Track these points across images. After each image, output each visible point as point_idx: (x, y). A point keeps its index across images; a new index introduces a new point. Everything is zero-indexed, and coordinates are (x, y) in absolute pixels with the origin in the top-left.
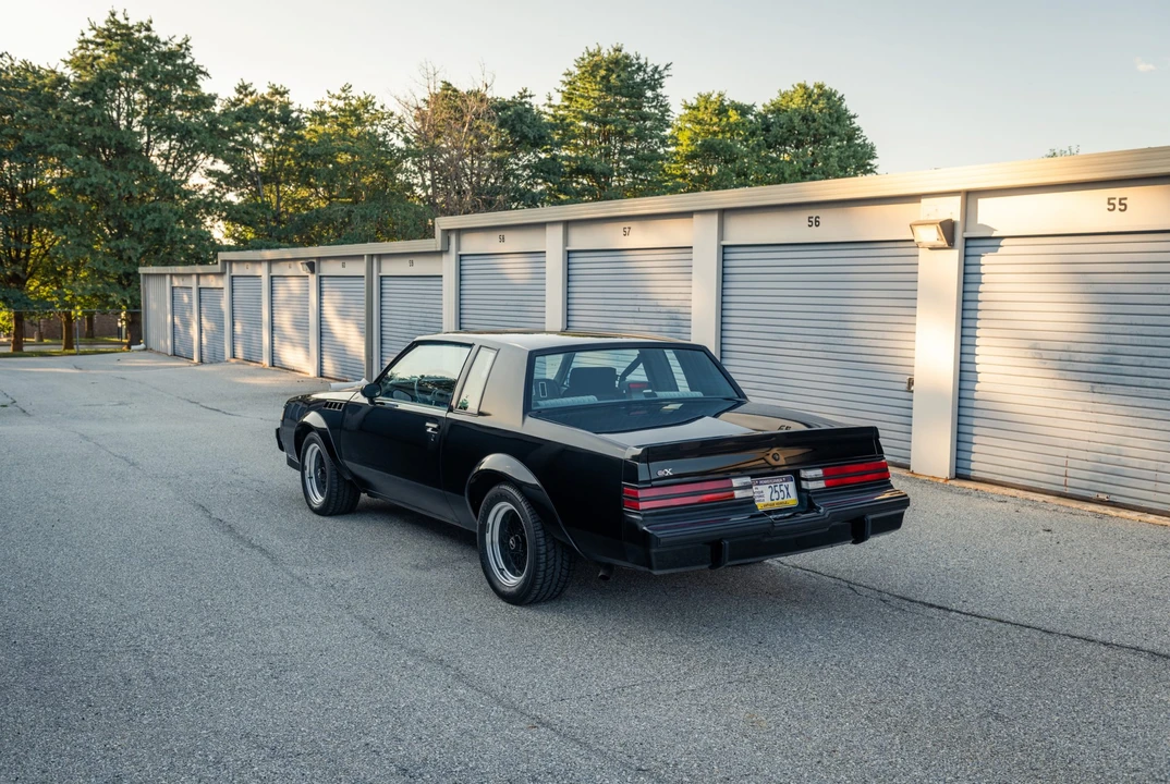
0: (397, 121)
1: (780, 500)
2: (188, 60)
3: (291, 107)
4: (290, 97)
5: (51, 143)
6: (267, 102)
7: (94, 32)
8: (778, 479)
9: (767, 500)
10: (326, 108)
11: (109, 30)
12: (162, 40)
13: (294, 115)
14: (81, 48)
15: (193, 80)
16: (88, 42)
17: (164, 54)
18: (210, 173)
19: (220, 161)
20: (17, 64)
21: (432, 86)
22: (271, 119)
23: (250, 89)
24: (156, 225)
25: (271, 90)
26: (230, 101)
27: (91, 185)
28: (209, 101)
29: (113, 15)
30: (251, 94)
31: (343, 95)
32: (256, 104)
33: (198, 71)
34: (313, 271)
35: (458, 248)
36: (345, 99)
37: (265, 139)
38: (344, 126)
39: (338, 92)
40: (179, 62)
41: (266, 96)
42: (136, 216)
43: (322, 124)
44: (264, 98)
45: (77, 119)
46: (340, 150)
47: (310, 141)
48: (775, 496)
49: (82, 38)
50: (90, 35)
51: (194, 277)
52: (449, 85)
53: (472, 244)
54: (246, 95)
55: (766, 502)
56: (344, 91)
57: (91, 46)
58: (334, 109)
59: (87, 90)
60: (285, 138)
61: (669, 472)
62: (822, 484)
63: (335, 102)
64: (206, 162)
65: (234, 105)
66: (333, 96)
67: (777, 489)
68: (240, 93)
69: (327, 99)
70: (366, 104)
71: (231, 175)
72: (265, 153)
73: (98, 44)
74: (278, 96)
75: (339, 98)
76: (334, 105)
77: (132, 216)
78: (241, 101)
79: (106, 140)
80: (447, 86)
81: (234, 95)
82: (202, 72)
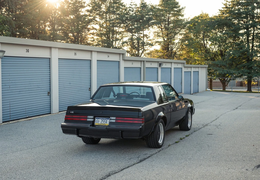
1: (104, 124)
8: (105, 118)
9: (100, 123)
48: (102, 122)
55: (99, 123)
61: (73, 112)
62: (114, 121)
67: (103, 121)
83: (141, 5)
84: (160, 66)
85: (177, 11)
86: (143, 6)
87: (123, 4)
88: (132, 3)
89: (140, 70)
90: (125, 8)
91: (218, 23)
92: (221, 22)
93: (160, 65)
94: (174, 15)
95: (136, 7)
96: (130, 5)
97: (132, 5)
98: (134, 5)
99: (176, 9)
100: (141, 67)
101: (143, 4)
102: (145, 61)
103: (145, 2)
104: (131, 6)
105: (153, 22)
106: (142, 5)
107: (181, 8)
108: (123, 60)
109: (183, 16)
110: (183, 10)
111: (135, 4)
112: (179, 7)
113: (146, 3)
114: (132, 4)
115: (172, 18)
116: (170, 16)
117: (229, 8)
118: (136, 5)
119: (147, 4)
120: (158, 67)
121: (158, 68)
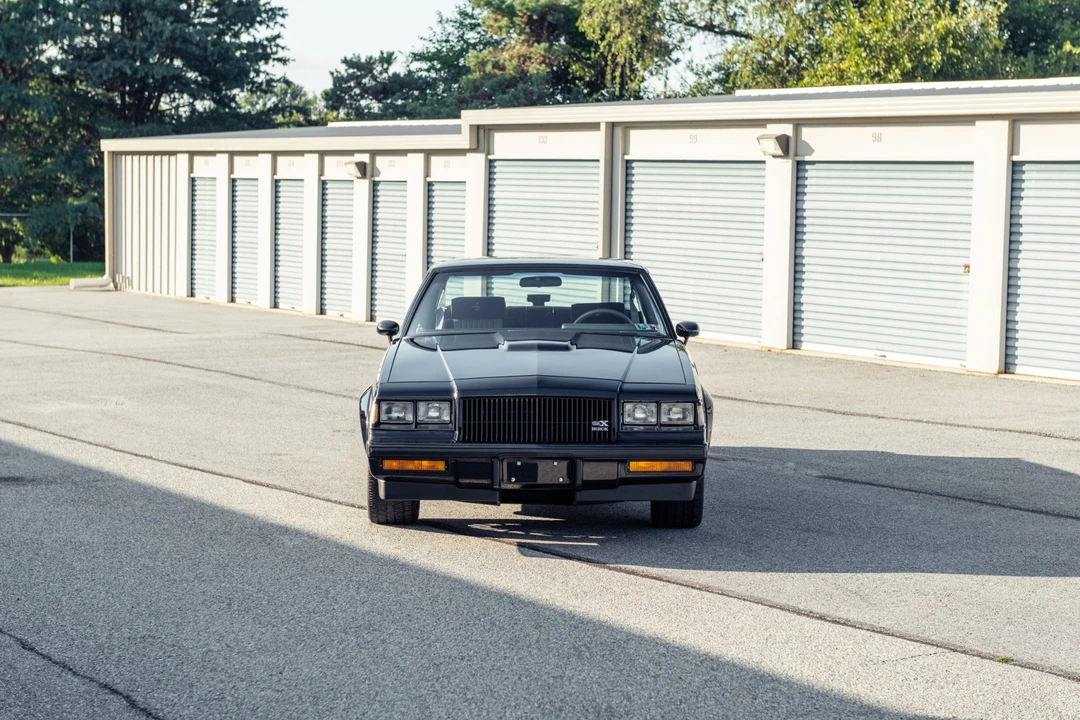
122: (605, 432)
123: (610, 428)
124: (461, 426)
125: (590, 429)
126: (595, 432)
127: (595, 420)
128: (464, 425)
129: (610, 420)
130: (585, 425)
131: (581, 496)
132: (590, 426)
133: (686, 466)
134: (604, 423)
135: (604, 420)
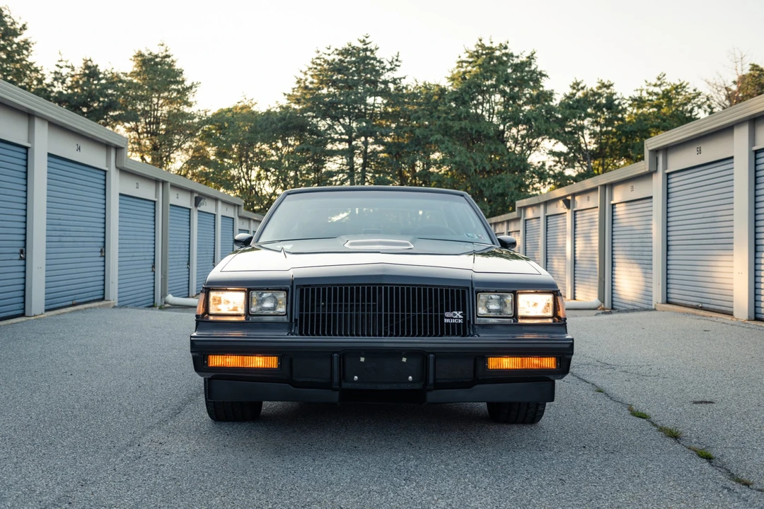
0: (705, 100)
2: (533, 67)
3: (615, 97)
4: (614, 89)
5: (432, 135)
6: (595, 94)
7: (468, 54)
10: (645, 95)
11: (477, 52)
12: (515, 54)
13: (616, 102)
14: (458, 67)
15: (537, 81)
16: (462, 62)
17: (516, 65)
18: (552, 153)
19: (560, 144)
20: (421, 84)
21: (739, 68)
22: (599, 107)
23: (581, 85)
24: (500, 191)
25: (599, 85)
26: (566, 96)
27: (455, 163)
28: (549, 96)
29: (480, 40)
30: (583, 88)
31: (659, 83)
32: (586, 95)
33: (542, 75)
34: (568, 207)
35: (665, 167)
36: (660, 85)
37: (593, 123)
38: (659, 106)
39: (654, 81)
40: (527, 69)
41: (595, 90)
42: (487, 185)
43: (639, 107)
44: (592, 91)
45: (450, 117)
46: (653, 127)
47: (629, 122)
49: (459, 60)
50: (465, 57)
51: (505, 224)
52: (757, 66)
53: (678, 161)
54: (578, 90)
56: (659, 79)
57: (465, 65)
58: (650, 94)
59: (457, 96)
60: (609, 122)
63: (651, 89)
64: (548, 144)
65: (568, 98)
66: (650, 84)
68: (574, 88)
69: (645, 87)
70: (678, 88)
71: (568, 153)
72: (594, 134)
73: (470, 63)
74: (605, 89)
75: (655, 85)
76: (650, 91)
77: (484, 185)
78: (574, 95)
79: (469, 130)
80: (755, 67)
81: (569, 91)
82: (544, 75)
83: (85, 70)
84: (196, 205)
85: (178, 91)
86: (90, 73)
87: (35, 65)
88: (61, 61)
89: (155, 209)
90: (40, 76)
91: (283, 122)
92: (291, 123)
93: (197, 202)
94: (171, 101)
95: (73, 73)
96: (58, 66)
97: (61, 67)
98: (66, 66)
99: (173, 87)
100: (156, 200)
101: (88, 67)
102: (167, 182)
103: (95, 64)
104: (58, 69)
105: (116, 116)
106: (87, 72)
107: (188, 84)
108: (116, 167)
109: (190, 105)
110: (194, 90)
111: (69, 64)
112: (183, 82)
113: (97, 66)
114: (61, 64)
115: (166, 109)
116: (161, 102)
117: (311, 89)
118: (73, 69)
119: (101, 69)
120: (192, 207)
121: (190, 209)
122: (459, 324)
123: (464, 319)
124: (297, 317)
125: (442, 321)
126: (448, 324)
127: (447, 311)
128: (301, 316)
129: (464, 311)
130: (436, 316)
131: (432, 396)
132: (443, 317)
133: (549, 363)
134: (458, 314)
135: (458, 310)
